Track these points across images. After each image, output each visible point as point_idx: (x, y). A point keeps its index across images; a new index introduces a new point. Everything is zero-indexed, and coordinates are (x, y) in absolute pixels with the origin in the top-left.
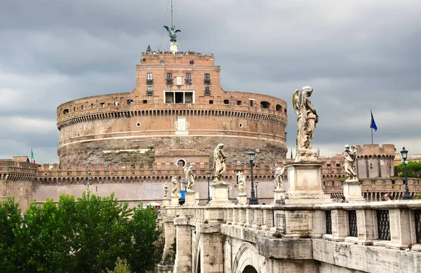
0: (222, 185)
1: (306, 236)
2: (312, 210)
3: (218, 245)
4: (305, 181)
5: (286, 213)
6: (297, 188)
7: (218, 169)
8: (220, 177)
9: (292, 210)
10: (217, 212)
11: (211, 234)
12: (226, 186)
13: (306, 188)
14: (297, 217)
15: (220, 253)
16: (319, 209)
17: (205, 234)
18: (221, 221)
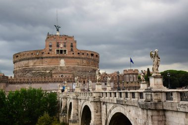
0: (100, 84)
1: (160, 101)
2: (161, 92)
3: (99, 105)
4: (157, 82)
5: (153, 93)
6: (155, 85)
7: (98, 78)
8: (99, 81)
9: (154, 92)
10: (98, 94)
11: (96, 102)
12: (101, 84)
13: (158, 85)
14: (156, 95)
15: (100, 109)
16: (164, 92)
17: (94, 102)
18: (100, 97)
